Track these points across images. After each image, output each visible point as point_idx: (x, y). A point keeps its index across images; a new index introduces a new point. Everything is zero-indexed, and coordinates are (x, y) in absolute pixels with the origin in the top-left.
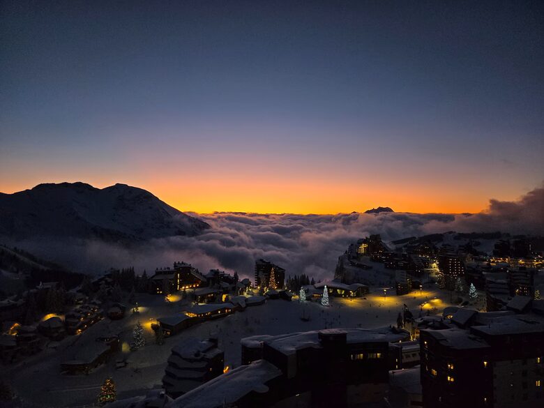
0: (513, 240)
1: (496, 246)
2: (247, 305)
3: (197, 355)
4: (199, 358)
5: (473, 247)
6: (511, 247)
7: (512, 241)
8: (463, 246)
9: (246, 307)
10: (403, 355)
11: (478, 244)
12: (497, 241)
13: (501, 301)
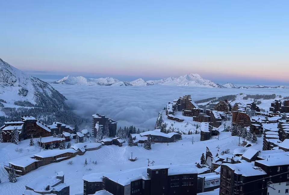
0: (284, 100)
1: (272, 105)
2: (86, 150)
3: (48, 188)
4: (49, 191)
5: (257, 105)
6: (282, 105)
7: (282, 101)
8: (250, 105)
9: (85, 152)
10: (205, 182)
11: (259, 103)
12: (272, 101)
13: (273, 144)
